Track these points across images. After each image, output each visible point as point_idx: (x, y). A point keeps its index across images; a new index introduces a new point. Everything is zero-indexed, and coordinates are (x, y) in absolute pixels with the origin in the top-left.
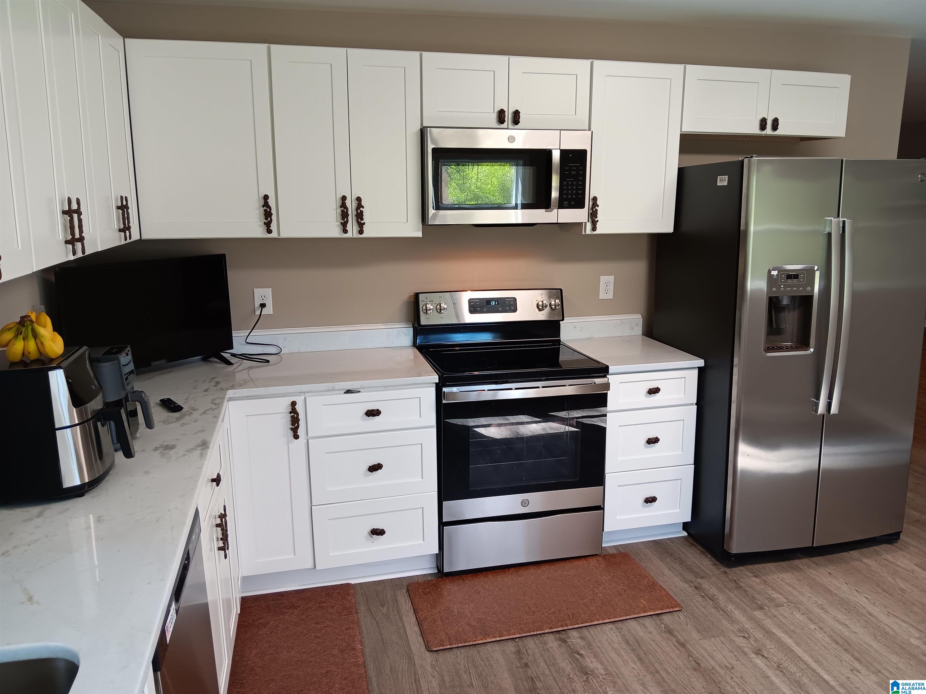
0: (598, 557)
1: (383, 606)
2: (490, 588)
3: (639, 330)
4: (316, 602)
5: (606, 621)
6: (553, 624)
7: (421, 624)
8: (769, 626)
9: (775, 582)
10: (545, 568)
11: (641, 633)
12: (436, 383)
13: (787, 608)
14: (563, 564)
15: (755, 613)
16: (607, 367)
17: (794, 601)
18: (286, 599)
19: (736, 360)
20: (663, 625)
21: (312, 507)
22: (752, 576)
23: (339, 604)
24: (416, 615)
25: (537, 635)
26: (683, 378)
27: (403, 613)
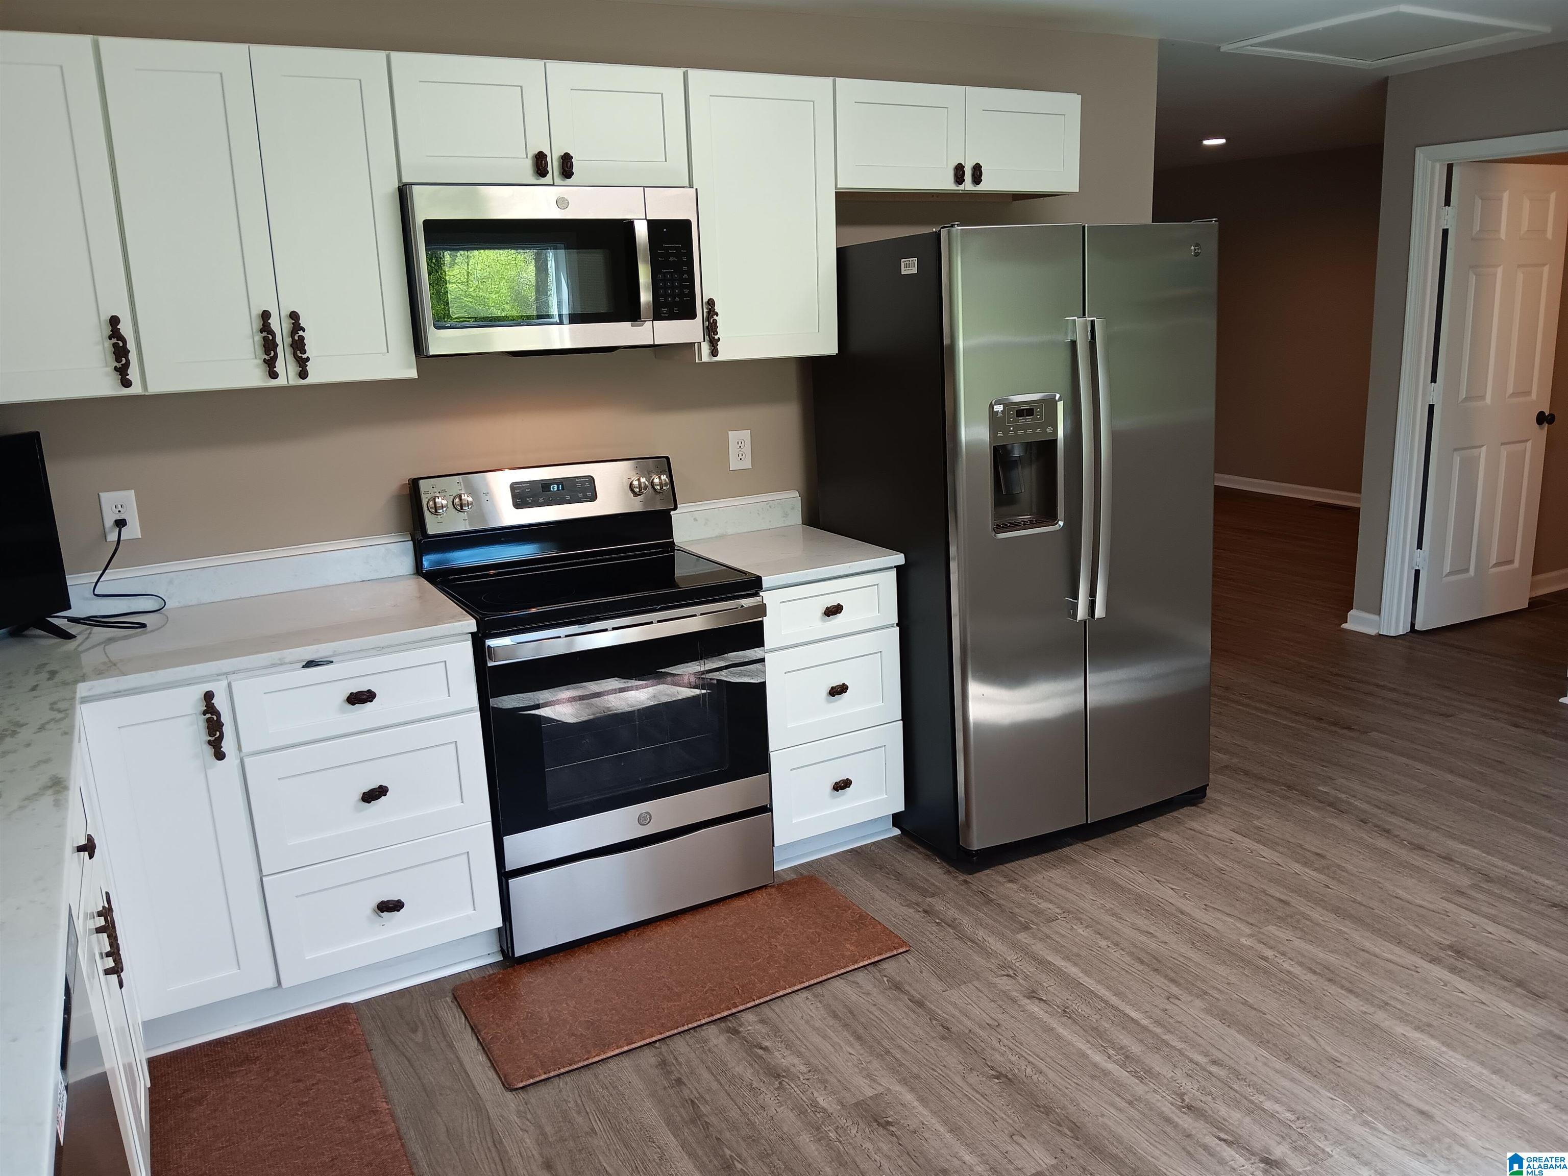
0: (769, 890)
1: (414, 1030)
2: (598, 969)
3: (796, 517)
4: (290, 1044)
5: (796, 988)
6: (714, 1008)
7: (488, 1049)
8: (1041, 952)
9: (1040, 886)
10: (686, 921)
11: (854, 997)
12: (472, 634)
13: (1062, 922)
14: (715, 909)
15: (1019, 936)
16: (759, 580)
17: (1072, 909)
18: (232, 1049)
19: (953, 550)
20: (885, 979)
21: (264, 879)
22: (1005, 882)
23: (335, 1041)
24: (476, 1035)
25: (689, 1030)
26: (875, 585)
27: (453, 1037)
